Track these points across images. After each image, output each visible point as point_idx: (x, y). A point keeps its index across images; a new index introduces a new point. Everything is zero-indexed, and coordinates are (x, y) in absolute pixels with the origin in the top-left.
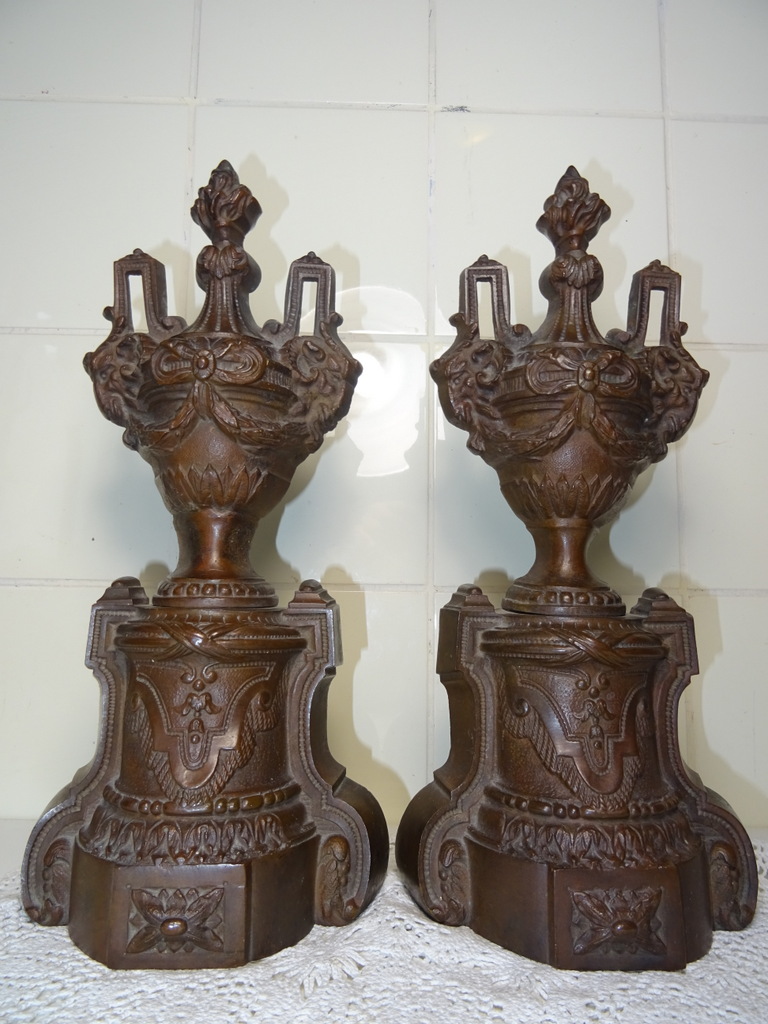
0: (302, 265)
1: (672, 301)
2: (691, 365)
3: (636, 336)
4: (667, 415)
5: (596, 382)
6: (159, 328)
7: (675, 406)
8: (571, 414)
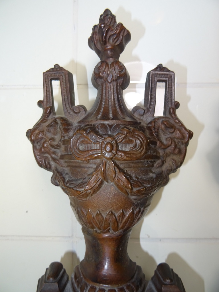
0: (156, 72)
6: (72, 113)
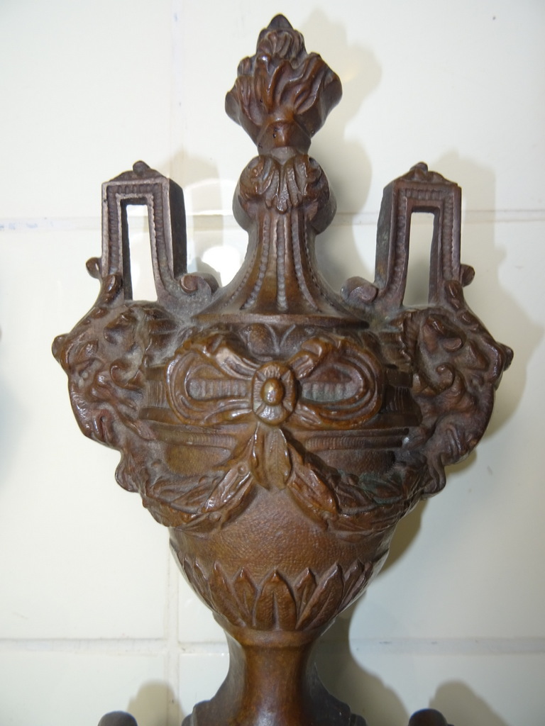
1: (447, 231)
2: (481, 340)
3: (388, 289)
4: (442, 425)
5: (288, 404)
7: (454, 411)
8: (245, 465)
